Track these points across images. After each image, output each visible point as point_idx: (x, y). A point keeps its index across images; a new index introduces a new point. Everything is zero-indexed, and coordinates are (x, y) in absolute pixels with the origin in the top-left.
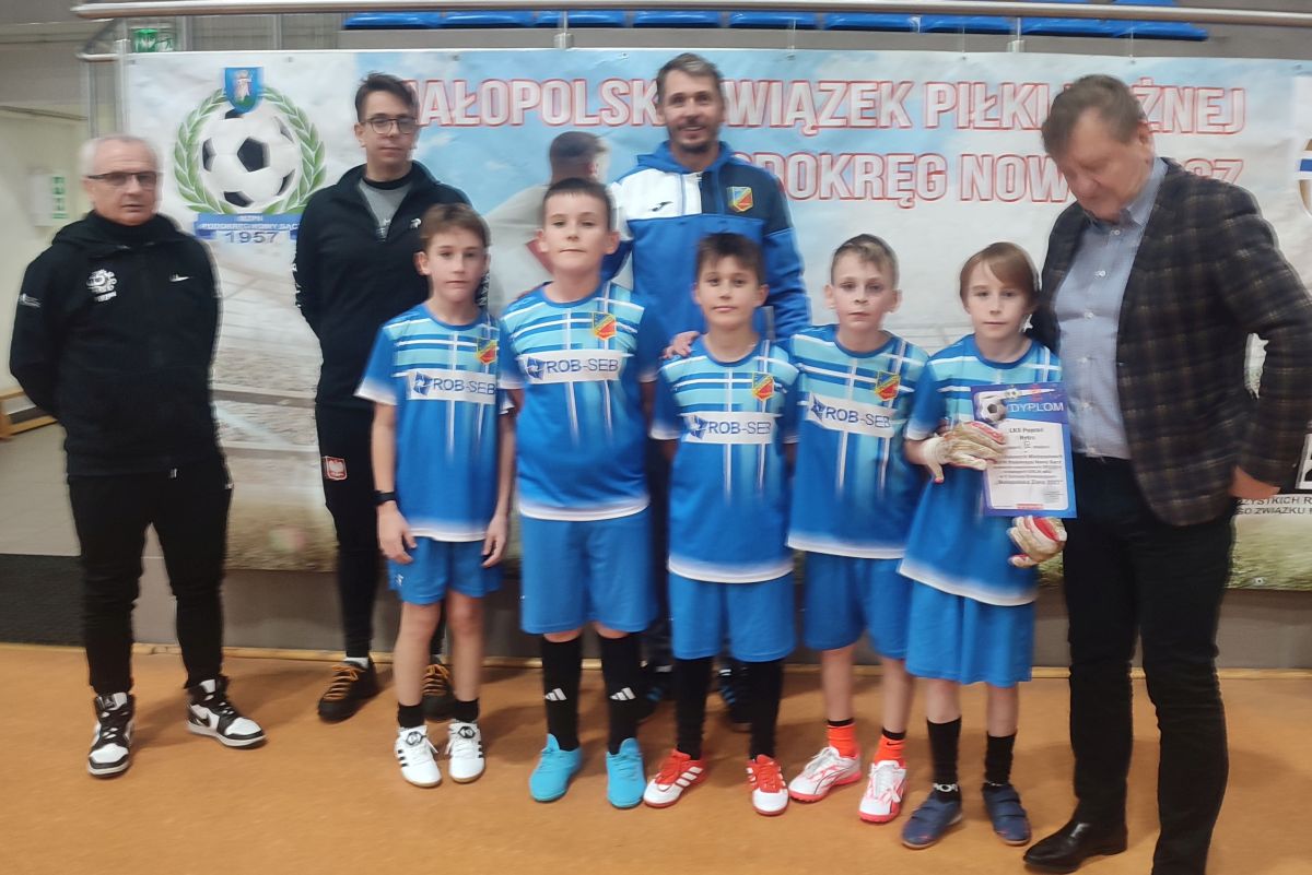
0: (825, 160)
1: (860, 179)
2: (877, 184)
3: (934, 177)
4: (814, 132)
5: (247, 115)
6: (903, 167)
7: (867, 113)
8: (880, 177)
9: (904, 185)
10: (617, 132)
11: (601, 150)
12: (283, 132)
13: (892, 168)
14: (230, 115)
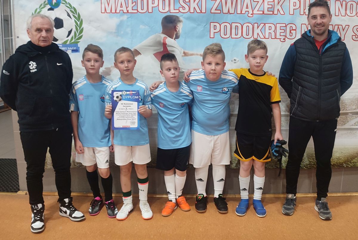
0: (256, 25)
1: (267, 31)
2: (273, 34)
3: (292, 31)
4: (252, 16)
5: (55, 10)
6: (282, 28)
7: (269, 10)
8: (274, 31)
9: (282, 34)
10: (185, 15)
11: (180, 21)
12: (69, 15)
13: (278, 28)
14: (49, 9)
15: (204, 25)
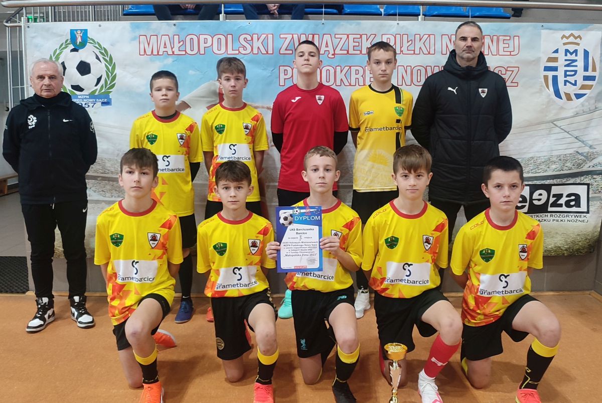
0: (338, 69)
4: (333, 56)
7: (356, 48)
10: (247, 57)
12: (98, 58)
14: (73, 50)
15: (272, 70)
